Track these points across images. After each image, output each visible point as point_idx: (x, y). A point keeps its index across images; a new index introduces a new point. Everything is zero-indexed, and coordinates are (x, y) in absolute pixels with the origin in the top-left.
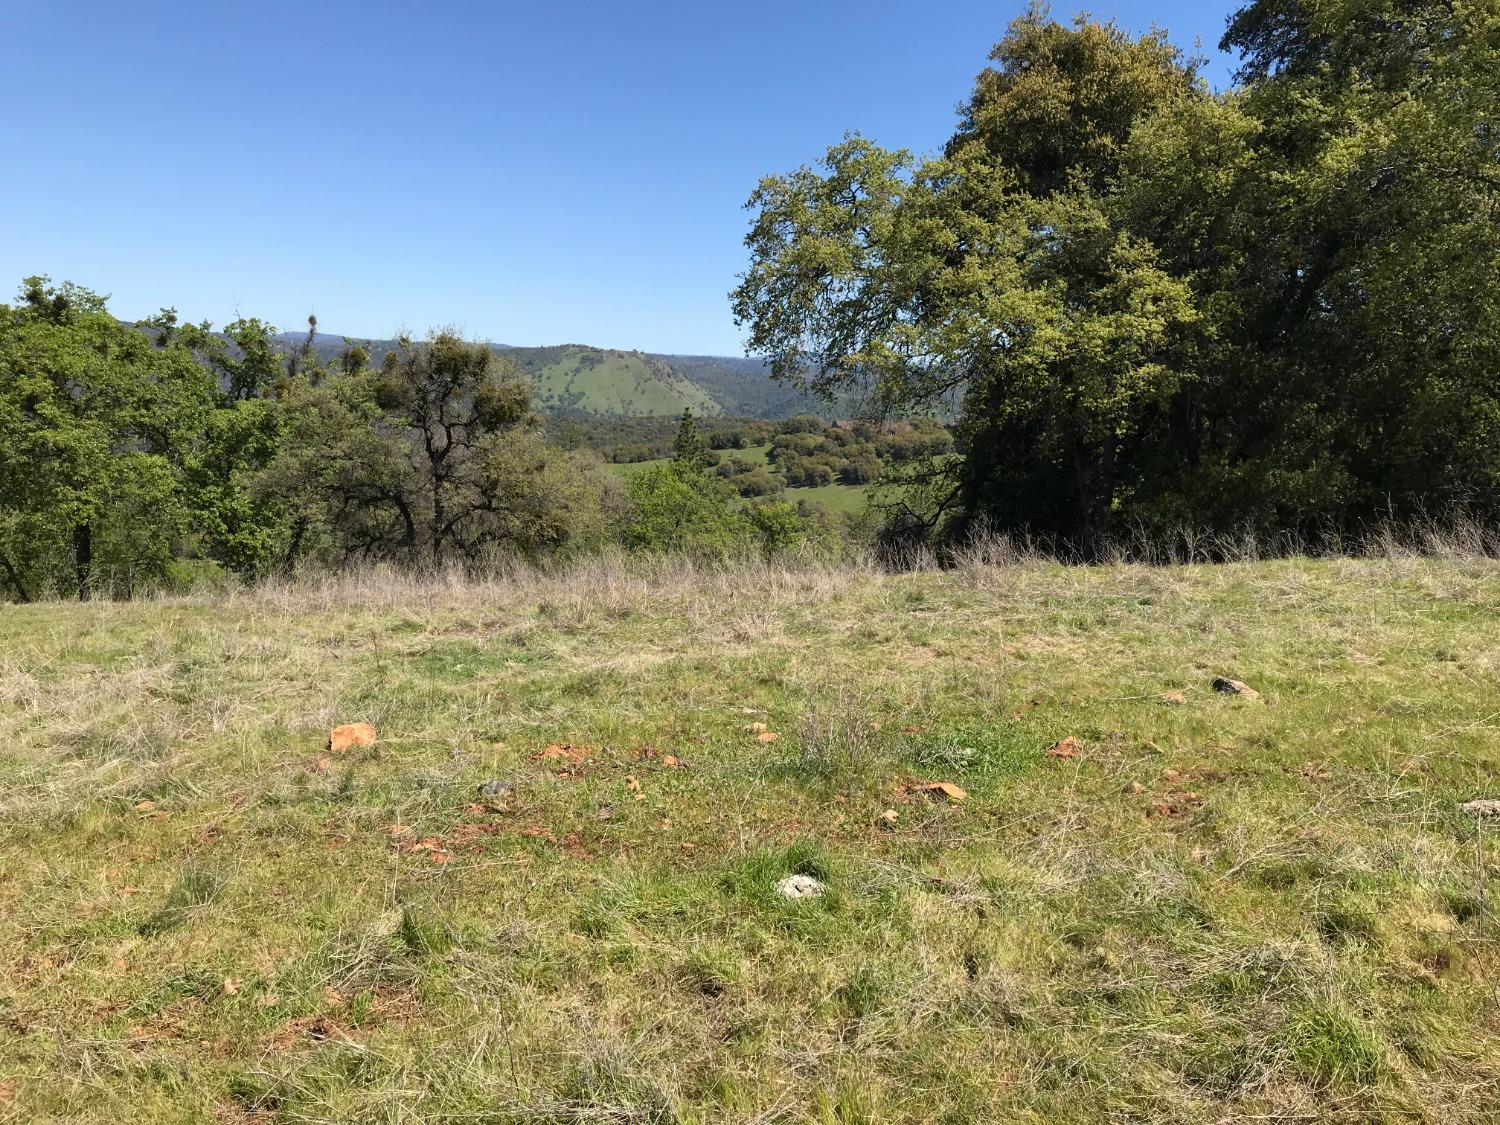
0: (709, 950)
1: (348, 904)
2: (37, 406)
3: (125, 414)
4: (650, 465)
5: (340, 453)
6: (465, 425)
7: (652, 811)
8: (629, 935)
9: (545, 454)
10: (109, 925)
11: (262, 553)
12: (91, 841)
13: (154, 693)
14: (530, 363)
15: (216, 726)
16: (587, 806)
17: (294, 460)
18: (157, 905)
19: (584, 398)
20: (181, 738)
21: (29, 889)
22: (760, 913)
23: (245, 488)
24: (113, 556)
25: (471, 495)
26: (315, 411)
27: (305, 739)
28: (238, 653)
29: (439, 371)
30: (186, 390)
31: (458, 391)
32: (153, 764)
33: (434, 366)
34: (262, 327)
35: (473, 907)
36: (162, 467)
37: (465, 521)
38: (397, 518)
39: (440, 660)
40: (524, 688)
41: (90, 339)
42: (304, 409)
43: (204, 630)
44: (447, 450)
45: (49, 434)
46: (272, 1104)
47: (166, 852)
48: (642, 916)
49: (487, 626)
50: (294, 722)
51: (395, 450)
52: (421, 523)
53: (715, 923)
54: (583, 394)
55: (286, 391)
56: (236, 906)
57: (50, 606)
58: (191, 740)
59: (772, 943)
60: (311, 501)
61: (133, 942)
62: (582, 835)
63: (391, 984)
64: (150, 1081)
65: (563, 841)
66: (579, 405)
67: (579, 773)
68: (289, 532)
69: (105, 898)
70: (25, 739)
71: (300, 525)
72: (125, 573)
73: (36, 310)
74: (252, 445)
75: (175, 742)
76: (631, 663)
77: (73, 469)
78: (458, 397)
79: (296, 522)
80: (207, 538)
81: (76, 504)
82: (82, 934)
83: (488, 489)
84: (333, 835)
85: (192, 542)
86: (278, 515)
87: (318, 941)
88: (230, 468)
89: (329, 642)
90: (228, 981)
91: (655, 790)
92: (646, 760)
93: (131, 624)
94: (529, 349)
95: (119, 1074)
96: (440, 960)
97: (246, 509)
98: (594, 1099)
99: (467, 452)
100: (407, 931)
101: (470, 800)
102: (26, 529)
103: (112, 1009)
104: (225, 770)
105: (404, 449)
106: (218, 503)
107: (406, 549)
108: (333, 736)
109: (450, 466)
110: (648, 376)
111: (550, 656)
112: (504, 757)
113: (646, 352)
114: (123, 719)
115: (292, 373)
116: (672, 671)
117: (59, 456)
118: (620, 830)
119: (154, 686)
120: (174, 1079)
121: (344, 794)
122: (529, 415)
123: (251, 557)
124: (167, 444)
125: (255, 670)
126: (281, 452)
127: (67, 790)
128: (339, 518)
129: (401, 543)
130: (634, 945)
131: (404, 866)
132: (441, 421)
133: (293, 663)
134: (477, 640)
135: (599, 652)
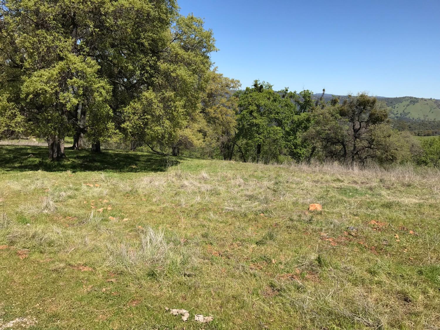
0: (409, 289)
1: (305, 249)
2: (252, 113)
3: (272, 116)
4: (432, 137)
5: (327, 129)
6: (366, 122)
7: (401, 246)
8: (383, 277)
9: (391, 132)
10: (250, 241)
11: (302, 155)
12: (249, 220)
13: (269, 188)
14: (391, 103)
15: (281, 199)
16: (379, 239)
17: (314, 130)
18: (260, 238)
20: (272, 200)
21: (235, 227)
22: (430, 283)
23: (300, 137)
24: (266, 153)
25: (365, 143)
26: (321, 116)
27: (303, 206)
28: (290, 181)
29: (360, 105)
30: (288, 109)
31: (365, 111)
32: (265, 205)
33: (358, 104)
34: (310, 92)
35: (339, 259)
36: (280, 130)
37: (363, 151)
38: (342, 149)
39: (346, 191)
40: (369, 203)
41: (266, 96)
42: (318, 115)
43: (283, 174)
44: (359, 129)
45: (254, 120)
46: (279, 291)
47: (265, 227)
48: (390, 274)
49: (362, 183)
50: (301, 201)
51: (343, 128)
52: (349, 151)
53: (414, 282)
54: (409, 113)
55: (314, 110)
56: (278, 243)
57: (250, 164)
58: (275, 201)
59: (431, 292)
60: (317, 142)
61: (254, 246)
62: (376, 247)
63: (312, 272)
64: (253, 276)
65: (370, 248)
66: (408, 116)
67: (379, 230)
68: (310, 150)
69: (249, 234)
70: (239, 194)
71: (314, 149)
72: (267, 157)
73: (256, 89)
74: (303, 125)
75: (271, 201)
76: (407, 201)
77: (259, 130)
78: (365, 113)
79: (312, 148)
80: (289, 150)
81: (258, 138)
82: (244, 241)
83: (371, 142)
84: (306, 231)
85: (285, 151)
86: (308, 145)
87: (296, 256)
88: (297, 131)
89: (315, 181)
90: (273, 260)
91: (404, 240)
92: (403, 231)
93: (267, 170)
94: (392, 98)
95: (247, 273)
96: (326, 269)
97: (300, 143)
98: (361, 315)
99: (365, 130)
100: (319, 260)
101: (344, 230)
102: (247, 144)
103: (248, 259)
104: (281, 210)
105: (346, 128)
106: (292, 141)
107: (343, 158)
108: (310, 206)
109: (359, 134)
110: (435, 107)
111: (380, 195)
112: (357, 221)
113: (435, 99)
114: (260, 193)
115: (316, 105)
116: (420, 205)
117: (256, 126)
118: (389, 249)
119: (269, 187)
120: (258, 278)
121: (310, 221)
122: (387, 119)
123: (299, 156)
124: (282, 124)
125: (294, 186)
126: (310, 128)
127: (246, 207)
128: (325, 147)
129: (343, 156)
130: (384, 281)
131: (322, 244)
132: (358, 120)
133: (304, 186)
134: (358, 187)
135: (396, 196)
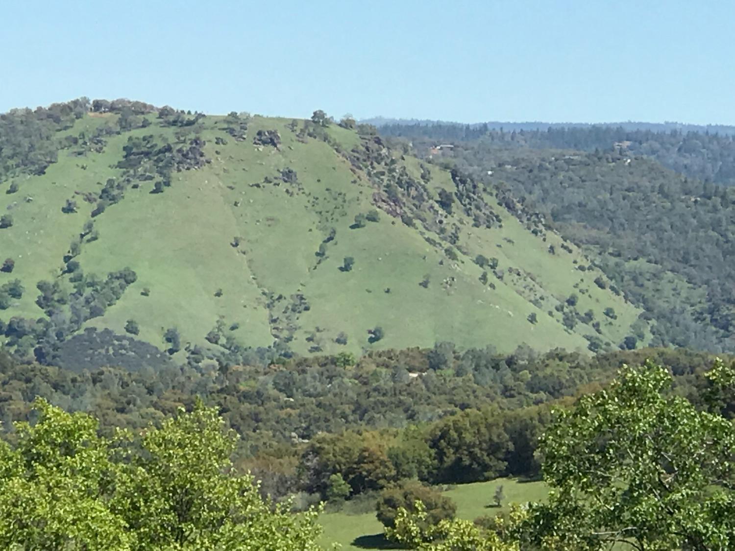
19: (131, 291)
